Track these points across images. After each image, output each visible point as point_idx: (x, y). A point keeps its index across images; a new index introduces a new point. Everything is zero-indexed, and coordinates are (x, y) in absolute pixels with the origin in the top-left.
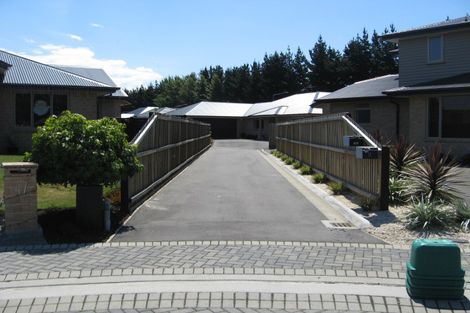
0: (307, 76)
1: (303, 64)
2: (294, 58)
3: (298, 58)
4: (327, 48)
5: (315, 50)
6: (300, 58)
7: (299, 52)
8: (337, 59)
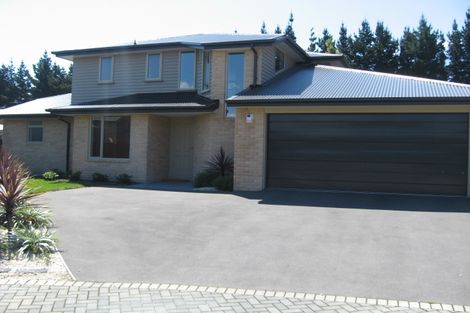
0: (30, 91)
1: (25, 78)
2: (16, 71)
3: (21, 72)
4: (53, 64)
5: (40, 65)
6: (23, 72)
7: (22, 66)
8: (62, 76)
